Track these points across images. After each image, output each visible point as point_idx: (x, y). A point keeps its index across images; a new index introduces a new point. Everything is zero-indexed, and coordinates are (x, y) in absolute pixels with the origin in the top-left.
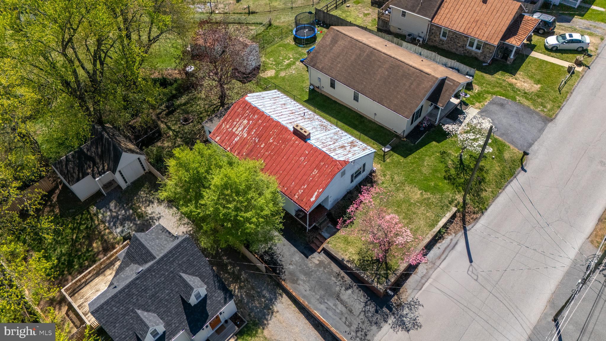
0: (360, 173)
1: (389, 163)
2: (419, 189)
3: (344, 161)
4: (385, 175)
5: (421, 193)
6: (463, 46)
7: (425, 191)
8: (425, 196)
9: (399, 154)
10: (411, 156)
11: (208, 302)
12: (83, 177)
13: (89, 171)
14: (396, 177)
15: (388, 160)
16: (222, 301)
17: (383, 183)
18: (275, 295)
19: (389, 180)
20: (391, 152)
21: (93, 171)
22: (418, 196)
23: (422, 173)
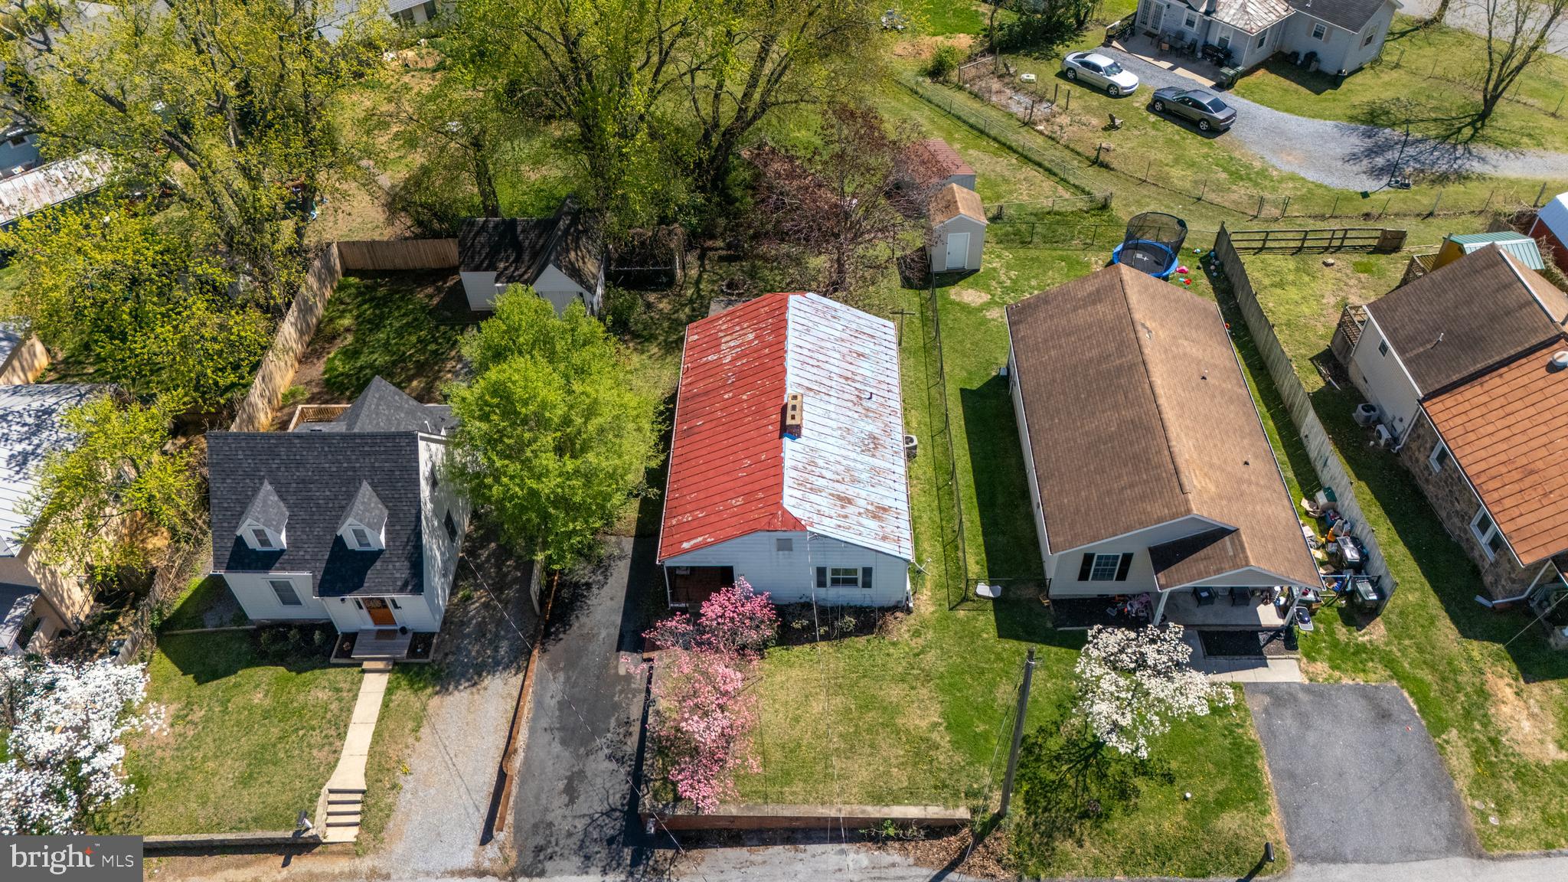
0: (853, 582)
1: (957, 620)
2: (943, 715)
3: (797, 521)
4: (917, 634)
5: (935, 725)
6: (1465, 518)
7: (947, 728)
8: (935, 736)
9: (997, 620)
10: (1016, 643)
11: (378, 564)
12: (486, 270)
13: (502, 265)
14: (931, 656)
15: (961, 614)
16: (399, 583)
17: (894, 644)
18: (512, 662)
19: (911, 649)
20: (990, 605)
21: (506, 268)
22: (924, 724)
23: (991, 692)
